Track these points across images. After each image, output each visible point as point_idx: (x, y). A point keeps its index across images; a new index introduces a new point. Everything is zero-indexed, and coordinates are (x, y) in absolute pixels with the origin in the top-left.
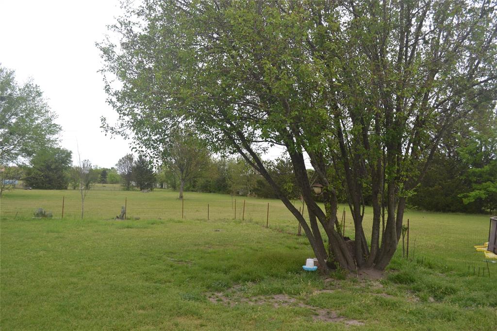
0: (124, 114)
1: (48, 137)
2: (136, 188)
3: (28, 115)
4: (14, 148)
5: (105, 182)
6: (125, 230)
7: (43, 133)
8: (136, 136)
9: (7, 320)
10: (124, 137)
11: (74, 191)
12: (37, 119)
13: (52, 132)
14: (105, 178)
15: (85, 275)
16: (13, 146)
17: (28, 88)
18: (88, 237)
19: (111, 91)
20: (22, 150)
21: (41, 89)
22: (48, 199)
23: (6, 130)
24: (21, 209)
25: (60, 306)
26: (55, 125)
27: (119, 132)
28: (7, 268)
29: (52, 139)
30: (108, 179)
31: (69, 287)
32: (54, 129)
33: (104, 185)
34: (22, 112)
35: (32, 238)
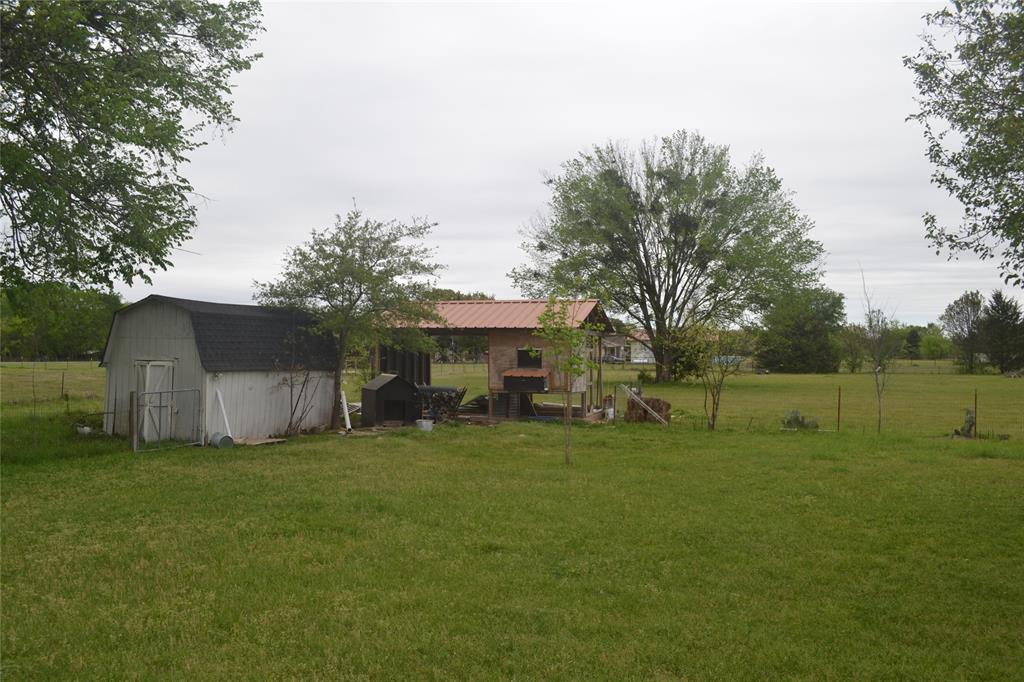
0: (978, 204)
1: (796, 267)
2: (990, 368)
3: (757, 230)
4: (735, 295)
5: (917, 357)
6: (978, 461)
7: (787, 261)
8: (1012, 250)
9: (761, 621)
10: (980, 253)
11: (853, 376)
12: (773, 234)
13: (806, 259)
14: (917, 347)
15: (901, 552)
16: (733, 292)
17: (754, 176)
18: (896, 473)
19: (943, 157)
20: (751, 299)
21: (778, 175)
22: (803, 391)
23: (720, 263)
24: (755, 411)
25: (858, 609)
26: (810, 243)
27: (966, 244)
28: (748, 522)
29: (804, 272)
30: (922, 350)
31: (871, 573)
32: (807, 251)
33: (915, 362)
34: (747, 224)
35: (785, 468)
